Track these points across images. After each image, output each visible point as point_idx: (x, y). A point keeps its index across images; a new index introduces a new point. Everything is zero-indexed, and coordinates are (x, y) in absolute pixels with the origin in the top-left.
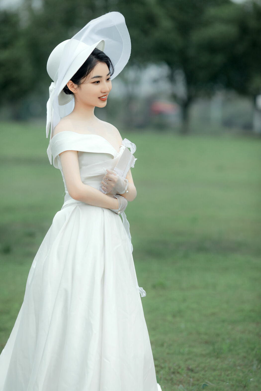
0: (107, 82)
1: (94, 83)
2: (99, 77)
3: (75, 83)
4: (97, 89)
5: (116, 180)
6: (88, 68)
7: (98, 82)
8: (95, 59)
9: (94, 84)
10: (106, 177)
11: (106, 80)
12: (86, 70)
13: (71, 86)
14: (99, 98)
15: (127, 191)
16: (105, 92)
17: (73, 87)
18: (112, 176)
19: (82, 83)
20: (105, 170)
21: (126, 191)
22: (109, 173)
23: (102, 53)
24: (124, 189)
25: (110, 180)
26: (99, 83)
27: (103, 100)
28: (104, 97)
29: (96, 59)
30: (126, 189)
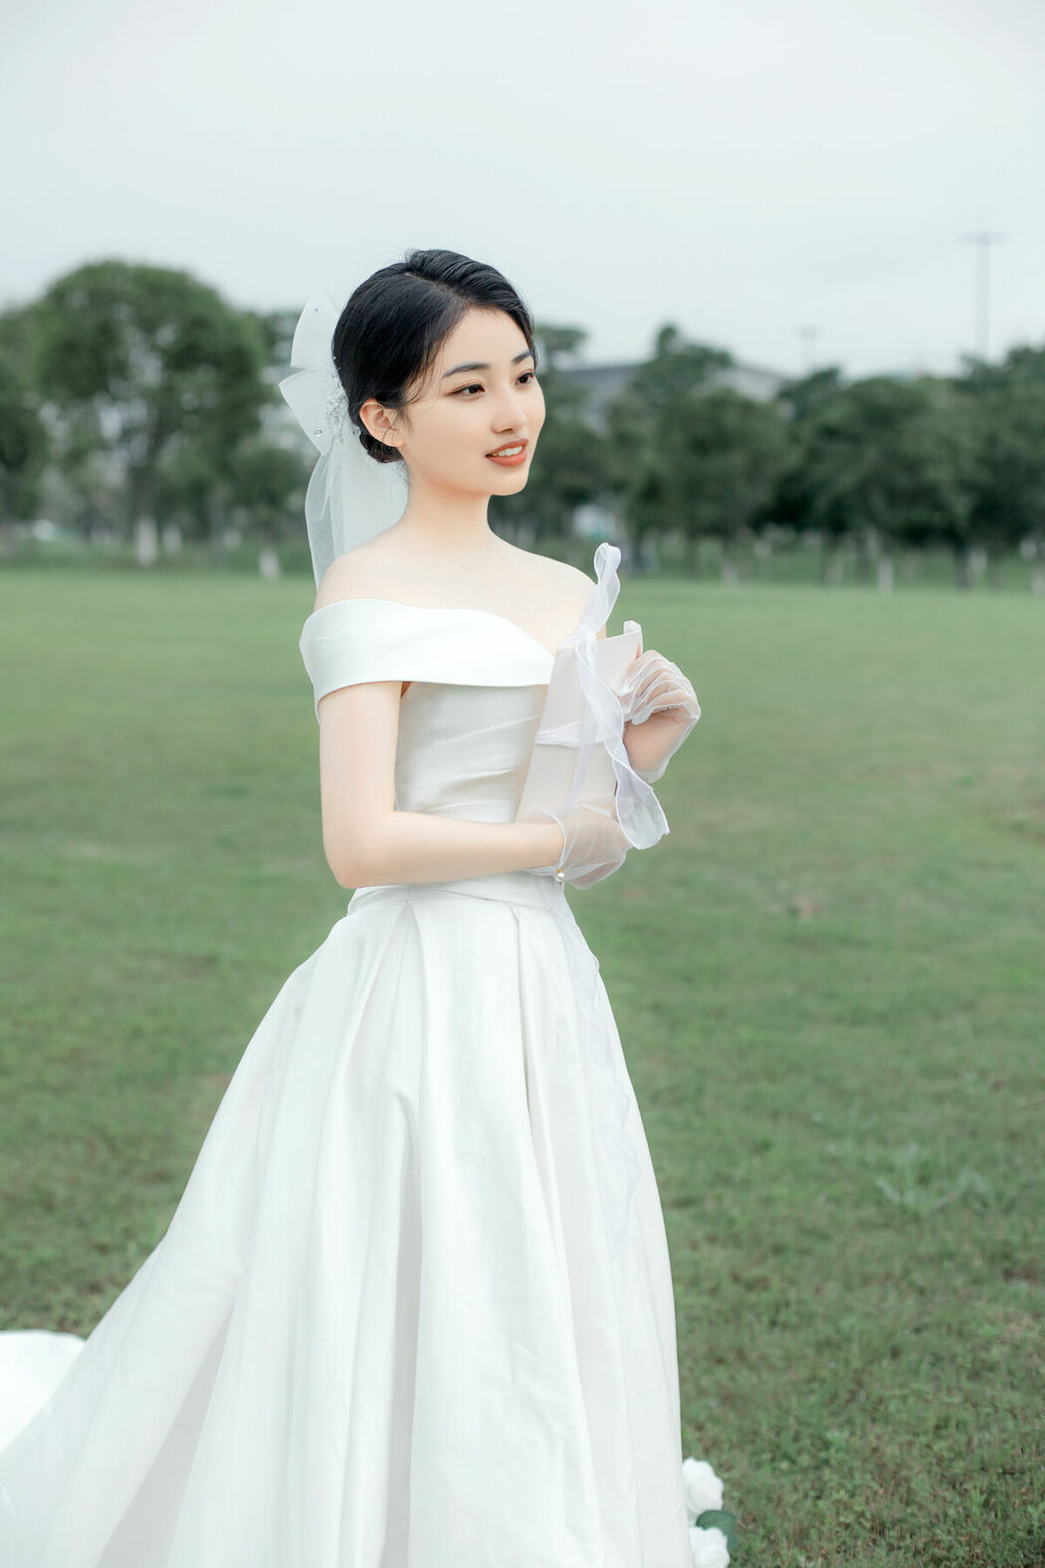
0: (520, 389)
1: (457, 392)
2: (475, 367)
4: (474, 417)
6: (427, 343)
7: (476, 389)
8: (455, 300)
9: (459, 396)
11: (512, 380)
12: (422, 348)
13: (378, 419)
14: (488, 456)
16: (510, 431)
19: (416, 400)
26: (478, 394)
27: (510, 465)
28: (509, 452)
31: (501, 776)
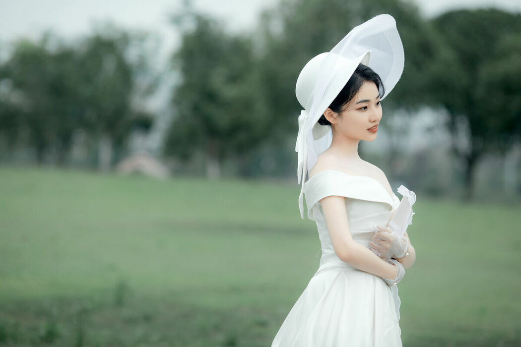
0: (376, 108)
1: (360, 109)
2: (366, 101)
3: (334, 111)
4: (364, 117)
5: (392, 239)
6: (352, 90)
7: (365, 108)
8: (359, 78)
10: (378, 236)
11: (375, 104)
12: (349, 93)
13: (330, 115)
14: (368, 129)
15: (408, 254)
16: (375, 121)
17: (331, 116)
18: (386, 234)
19: (344, 110)
20: (376, 227)
21: (406, 253)
22: (380, 230)
23: (369, 69)
24: (404, 251)
25: (383, 240)
27: (373, 132)
28: (374, 128)
29: (361, 77)
30: (406, 250)
31: (370, 233)
